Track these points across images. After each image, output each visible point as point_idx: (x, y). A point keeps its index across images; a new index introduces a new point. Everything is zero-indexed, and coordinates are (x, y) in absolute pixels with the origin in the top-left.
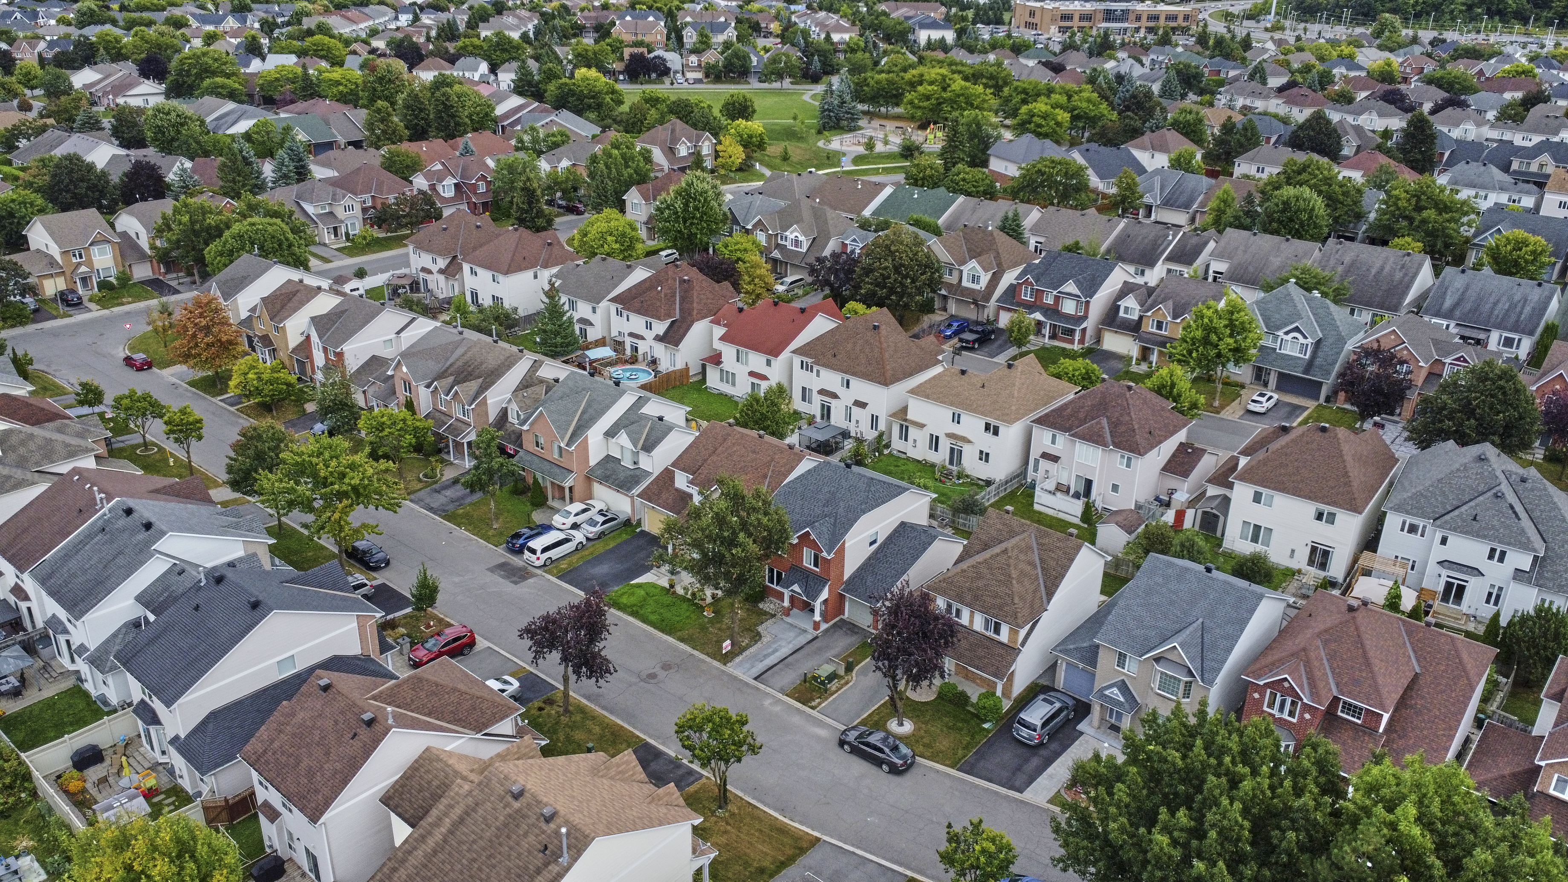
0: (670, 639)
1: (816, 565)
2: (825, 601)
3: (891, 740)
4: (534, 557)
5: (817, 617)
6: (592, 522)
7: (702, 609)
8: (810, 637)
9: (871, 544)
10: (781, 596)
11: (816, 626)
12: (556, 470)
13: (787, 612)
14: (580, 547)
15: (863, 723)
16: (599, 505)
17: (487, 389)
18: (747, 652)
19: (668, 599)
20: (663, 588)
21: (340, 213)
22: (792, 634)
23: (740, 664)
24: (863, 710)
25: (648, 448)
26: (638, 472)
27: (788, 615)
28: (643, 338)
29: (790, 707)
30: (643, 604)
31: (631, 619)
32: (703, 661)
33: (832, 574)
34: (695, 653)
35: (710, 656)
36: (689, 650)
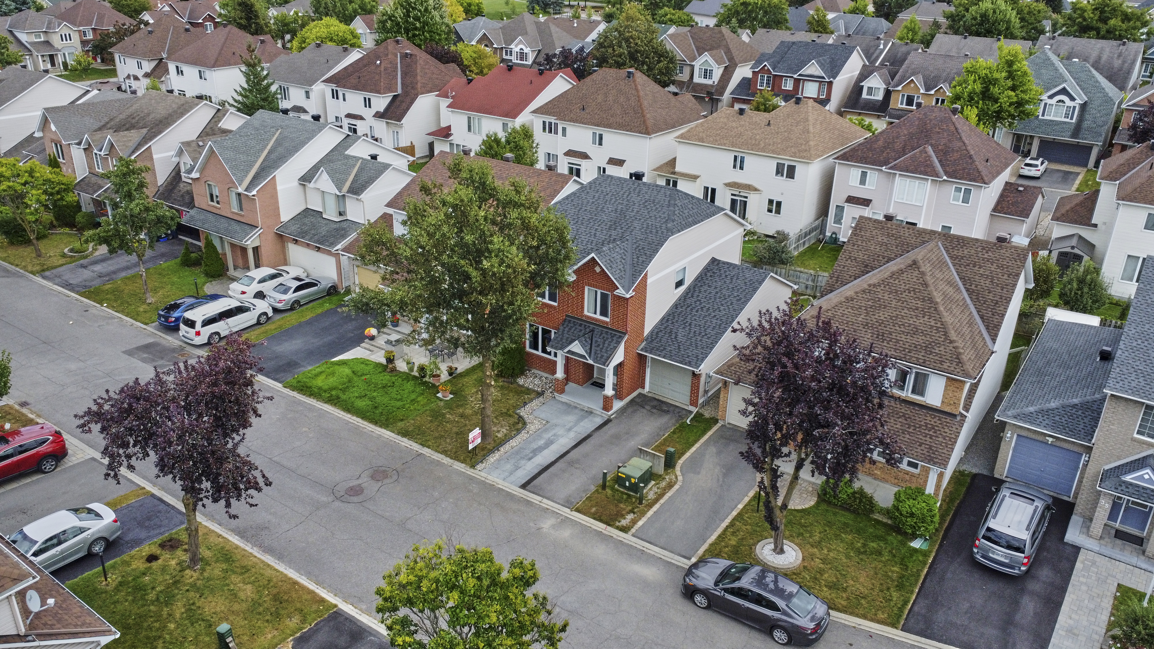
0: (387, 434)
1: (604, 313)
2: (620, 365)
3: (770, 578)
4: (192, 332)
5: (609, 391)
6: (283, 289)
7: (435, 389)
8: (599, 421)
9: (679, 284)
10: (551, 366)
11: (607, 405)
12: (236, 227)
13: (560, 388)
14: (263, 320)
15: (714, 552)
16: (294, 271)
17: (151, 139)
18: (507, 447)
19: (386, 378)
20: (378, 365)
21: (56, 40)
22: (571, 419)
23: (496, 466)
24: (709, 528)
25: (357, 189)
26: (345, 225)
27: (562, 391)
28: (361, 118)
29: (585, 529)
30: (347, 385)
31: (328, 408)
32: (439, 463)
33: (630, 326)
34: (426, 451)
35: (448, 456)
36: (416, 447)
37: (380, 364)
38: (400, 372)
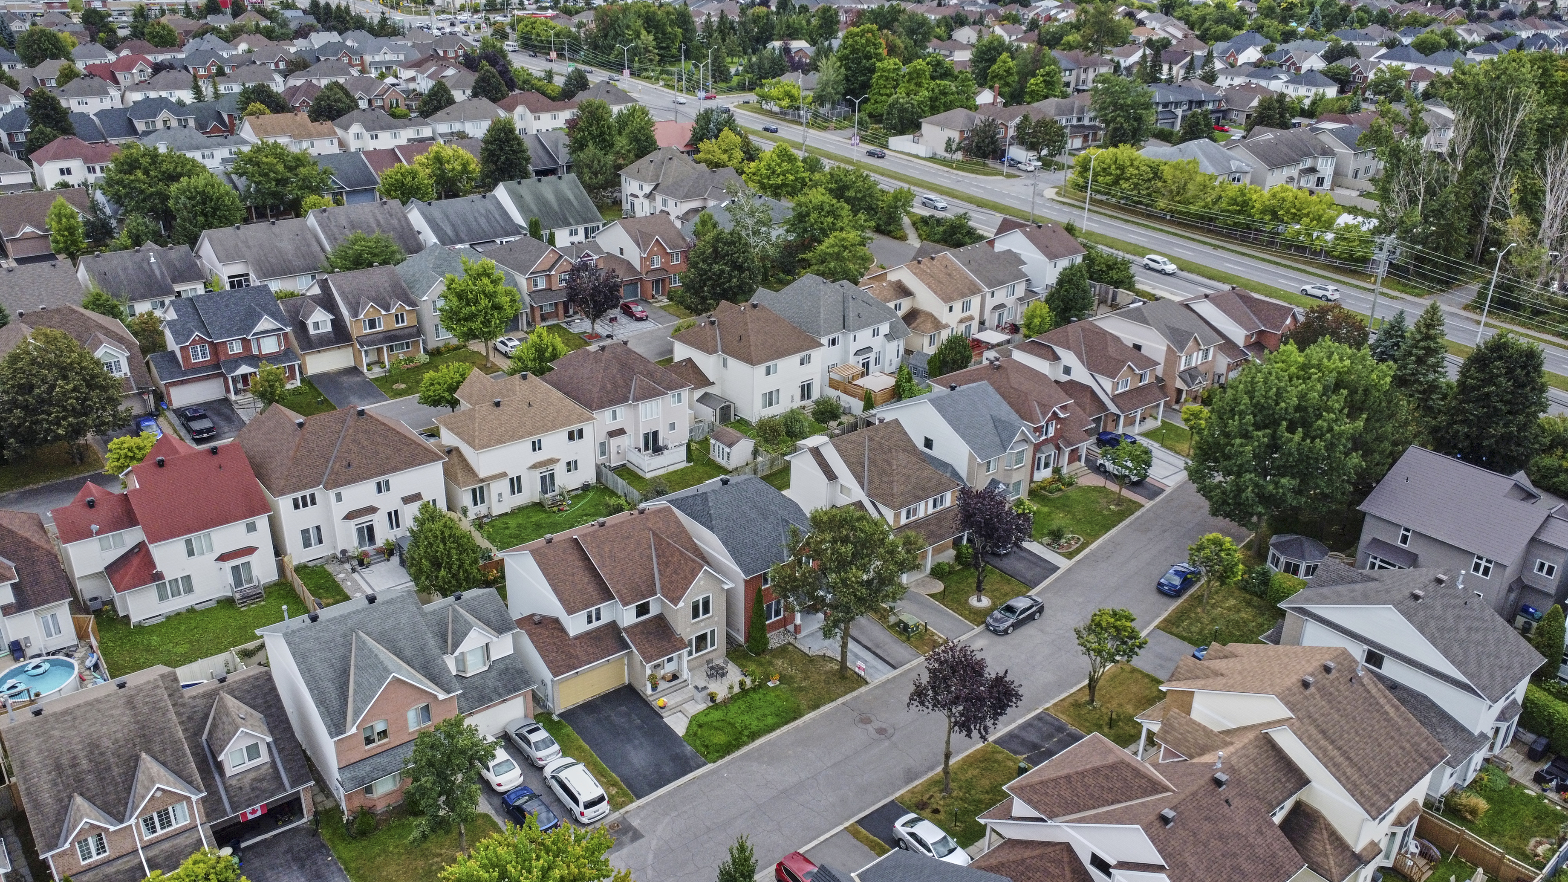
7: (764, 686)
20: (711, 708)
27: (799, 631)
34: (840, 701)
35: (851, 691)
36: (833, 705)
37: (709, 708)
38: (732, 698)
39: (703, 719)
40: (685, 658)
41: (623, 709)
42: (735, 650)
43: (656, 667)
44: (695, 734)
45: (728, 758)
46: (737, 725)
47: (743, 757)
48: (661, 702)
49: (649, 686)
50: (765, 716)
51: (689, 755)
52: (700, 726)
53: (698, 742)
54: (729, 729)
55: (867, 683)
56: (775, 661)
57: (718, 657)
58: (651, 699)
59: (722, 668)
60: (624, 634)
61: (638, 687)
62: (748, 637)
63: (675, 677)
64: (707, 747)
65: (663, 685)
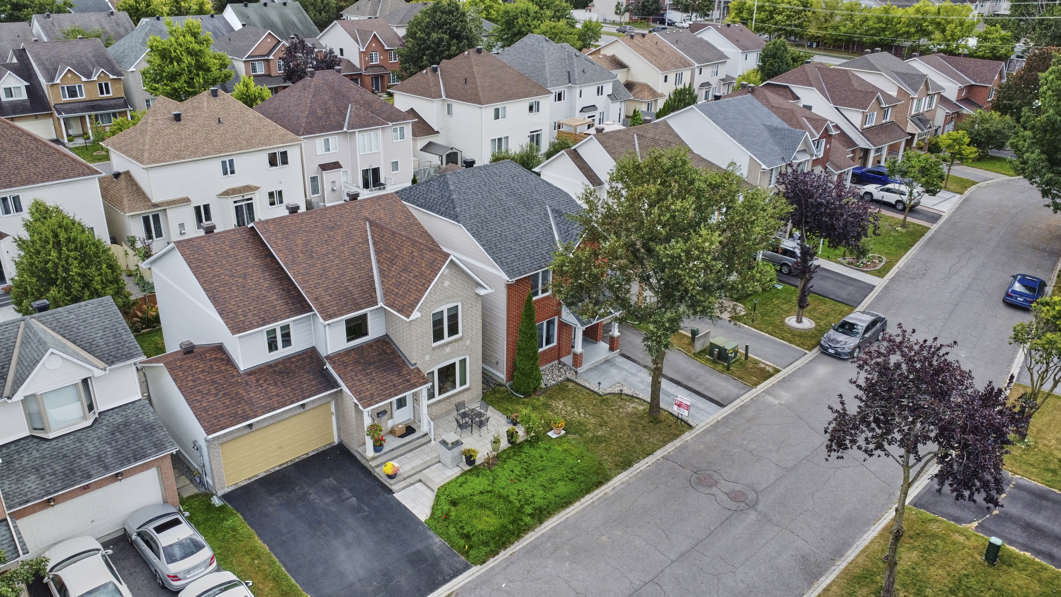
0: (621, 478)
8: (622, 359)
34: (659, 454)
35: (672, 440)
36: (650, 460)
37: (465, 473)
38: (497, 457)
39: (457, 493)
40: (425, 402)
41: (330, 481)
42: (495, 391)
43: (381, 414)
44: (447, 517)
45: (504, 555)
46: (512, 498)
47: (529, 551)
48: (388, 469)
49: (370, 443)
50: (552, 481)
51: (438, 552)
52: (454, 503)
53: (452, 530)
54: (500, 506)
55: (690, 427)
56: (553, 403)
57: (472, 400)
58: (373, 464)
59: (480, 415)
60: (328, 366)
61: (353, 447)
62: (513, 370)
63: (410, 430)
64: (467, 537)
65: (391, 443)
